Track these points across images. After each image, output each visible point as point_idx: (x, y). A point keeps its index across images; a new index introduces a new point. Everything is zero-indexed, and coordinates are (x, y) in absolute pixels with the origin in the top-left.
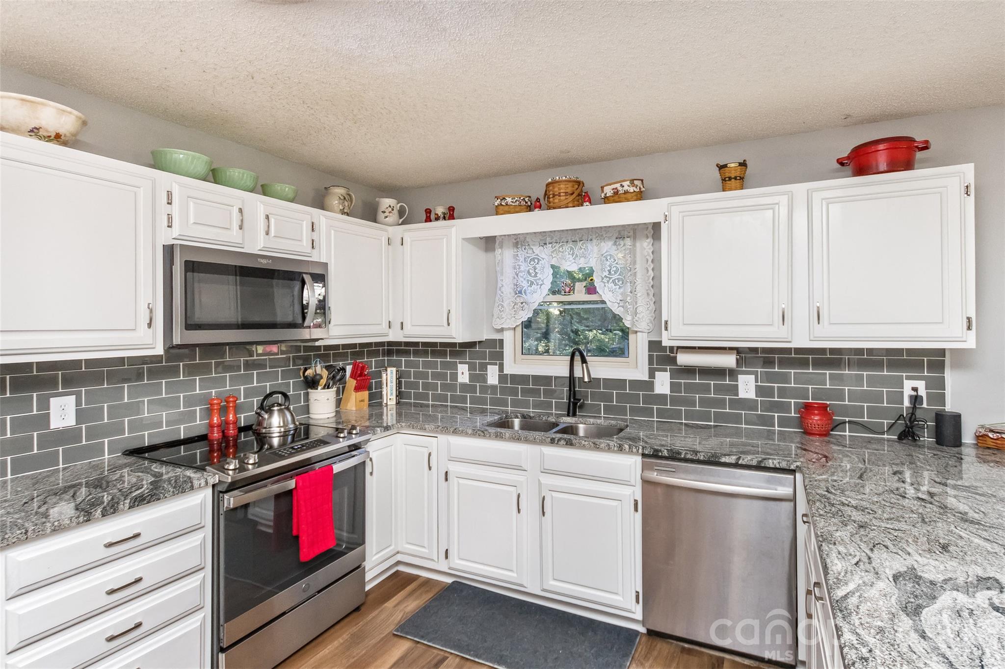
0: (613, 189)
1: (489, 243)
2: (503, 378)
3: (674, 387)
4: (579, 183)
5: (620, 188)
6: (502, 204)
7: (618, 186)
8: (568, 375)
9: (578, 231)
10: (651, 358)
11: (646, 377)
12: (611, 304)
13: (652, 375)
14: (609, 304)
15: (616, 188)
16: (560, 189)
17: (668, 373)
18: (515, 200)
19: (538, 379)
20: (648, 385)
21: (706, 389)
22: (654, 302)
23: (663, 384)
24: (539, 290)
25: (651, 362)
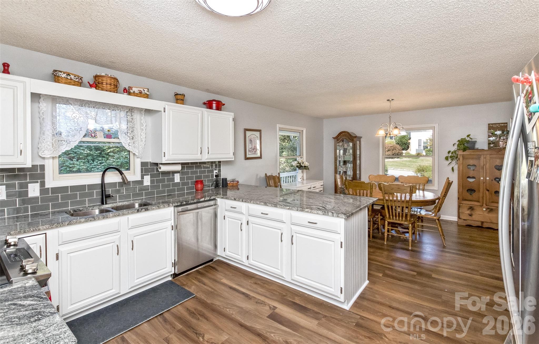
0: (139, 90)
1: (36, 97)
2: (44, 190)
3: (152, 182)
4: (117, 80)
5: (143, 91)
6: (68, 78)
7: (142, 89)
8: (101, 183)
9: (108, 104)
10: (142, 169)
11: (139, 179)
12: (124, 144)
13: (142, 178)
14: (124, 145)
15: (141, 91)
16: (102, 80)
17: (150, 176)
18: (76, 78)
19: (74, 188)
20: (141, 182)
21: (163, 181)
22: (145, 145)
23: (147, 181)
24: (78, 134)
25: (142, 172)
